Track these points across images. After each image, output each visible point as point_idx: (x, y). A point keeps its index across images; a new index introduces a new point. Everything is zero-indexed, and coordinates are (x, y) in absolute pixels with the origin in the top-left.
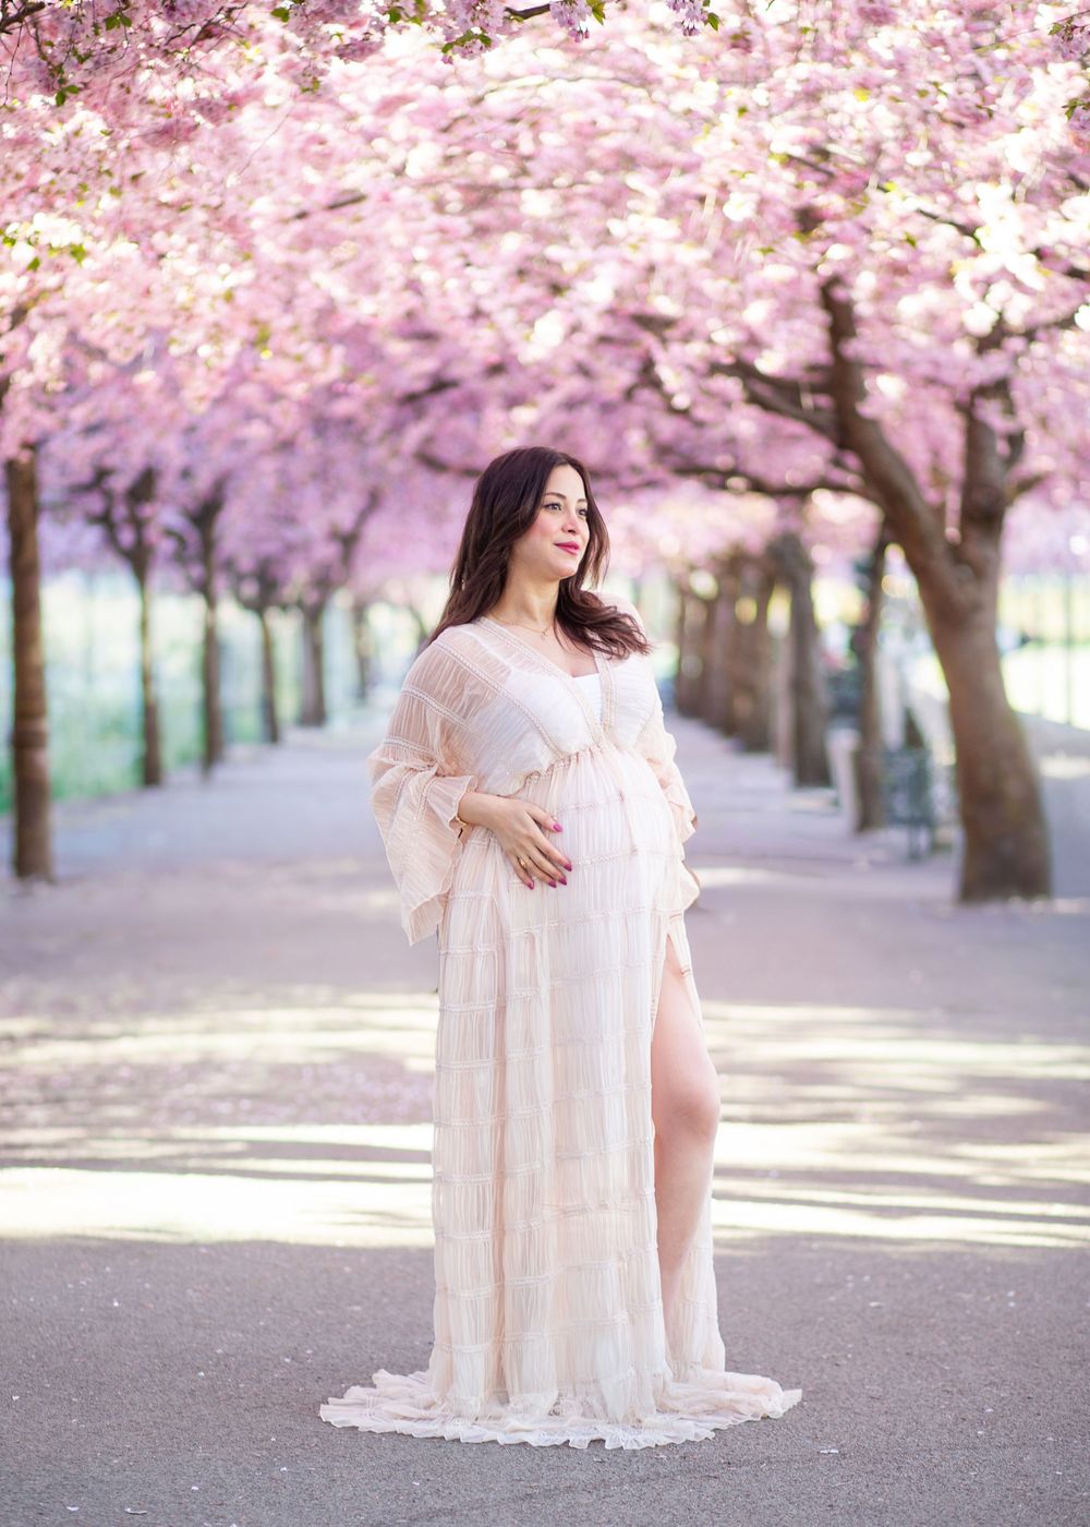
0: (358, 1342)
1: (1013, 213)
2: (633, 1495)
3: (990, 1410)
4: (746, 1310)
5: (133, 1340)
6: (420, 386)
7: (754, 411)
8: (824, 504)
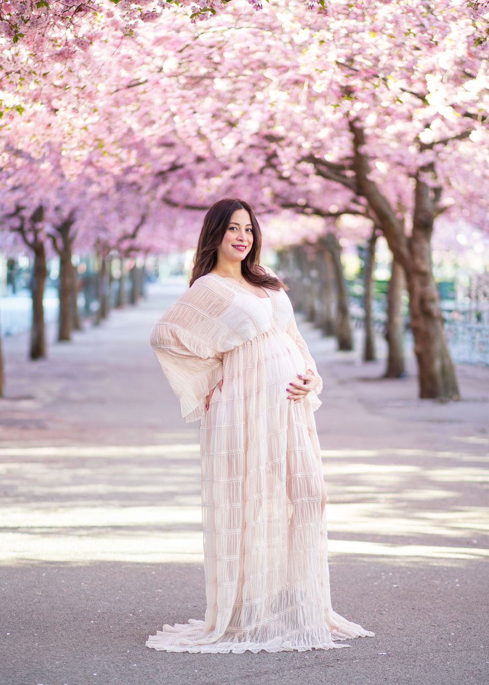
0: (162, 606)
1: (442, 88)
2: (296, 675)
3: (453, 634)
4: (337, 589)
5: (59, 606)
6: (165, 168)
7: (319, 178)
8: (347, 220)
